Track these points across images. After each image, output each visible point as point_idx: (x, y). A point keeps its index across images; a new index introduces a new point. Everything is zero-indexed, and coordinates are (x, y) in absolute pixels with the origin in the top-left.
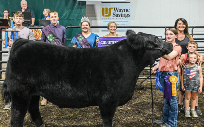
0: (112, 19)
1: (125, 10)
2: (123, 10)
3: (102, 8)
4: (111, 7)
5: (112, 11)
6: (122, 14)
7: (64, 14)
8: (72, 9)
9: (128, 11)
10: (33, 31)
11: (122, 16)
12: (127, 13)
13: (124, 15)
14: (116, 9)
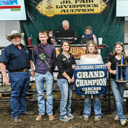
7: (103, 31)
8: (111, 25)
10: (78, 49)
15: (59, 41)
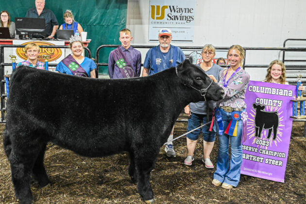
0: (166, 23)
1: (187, 10)
2: (183, 9)
3: (152, 6)
4: (165, 5)
5: (167, 11)
6: (181, 17)
7: (94, 17)
8: (107, 8)
9: (191, 11)
11: (181, 20)
12: (190, 14)
13: (184, 17)
14: (172, 8)
15: (22, 33)
